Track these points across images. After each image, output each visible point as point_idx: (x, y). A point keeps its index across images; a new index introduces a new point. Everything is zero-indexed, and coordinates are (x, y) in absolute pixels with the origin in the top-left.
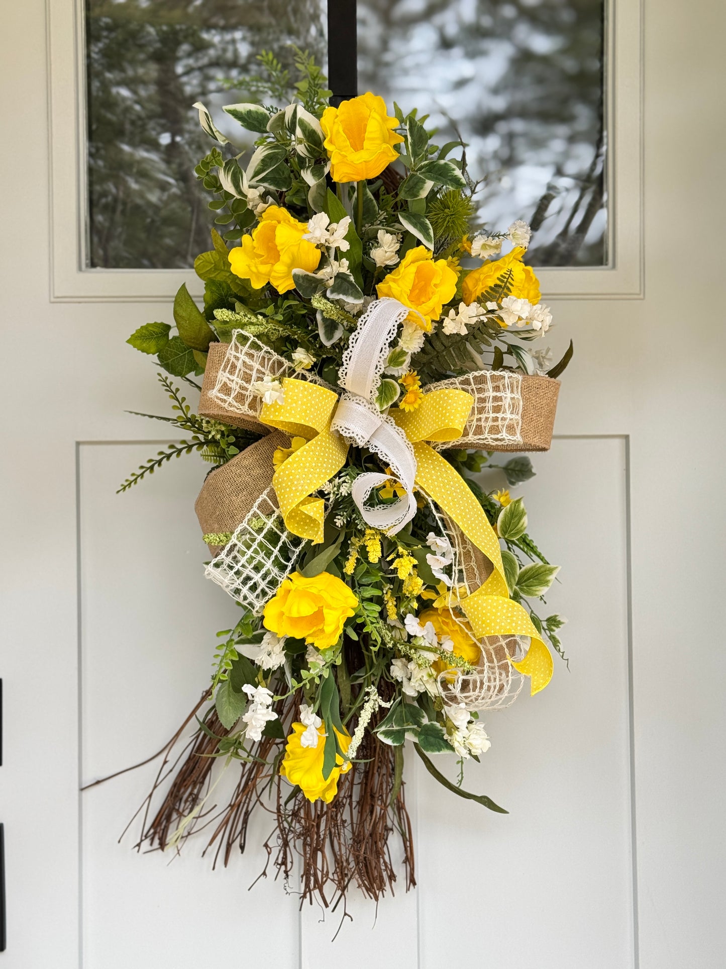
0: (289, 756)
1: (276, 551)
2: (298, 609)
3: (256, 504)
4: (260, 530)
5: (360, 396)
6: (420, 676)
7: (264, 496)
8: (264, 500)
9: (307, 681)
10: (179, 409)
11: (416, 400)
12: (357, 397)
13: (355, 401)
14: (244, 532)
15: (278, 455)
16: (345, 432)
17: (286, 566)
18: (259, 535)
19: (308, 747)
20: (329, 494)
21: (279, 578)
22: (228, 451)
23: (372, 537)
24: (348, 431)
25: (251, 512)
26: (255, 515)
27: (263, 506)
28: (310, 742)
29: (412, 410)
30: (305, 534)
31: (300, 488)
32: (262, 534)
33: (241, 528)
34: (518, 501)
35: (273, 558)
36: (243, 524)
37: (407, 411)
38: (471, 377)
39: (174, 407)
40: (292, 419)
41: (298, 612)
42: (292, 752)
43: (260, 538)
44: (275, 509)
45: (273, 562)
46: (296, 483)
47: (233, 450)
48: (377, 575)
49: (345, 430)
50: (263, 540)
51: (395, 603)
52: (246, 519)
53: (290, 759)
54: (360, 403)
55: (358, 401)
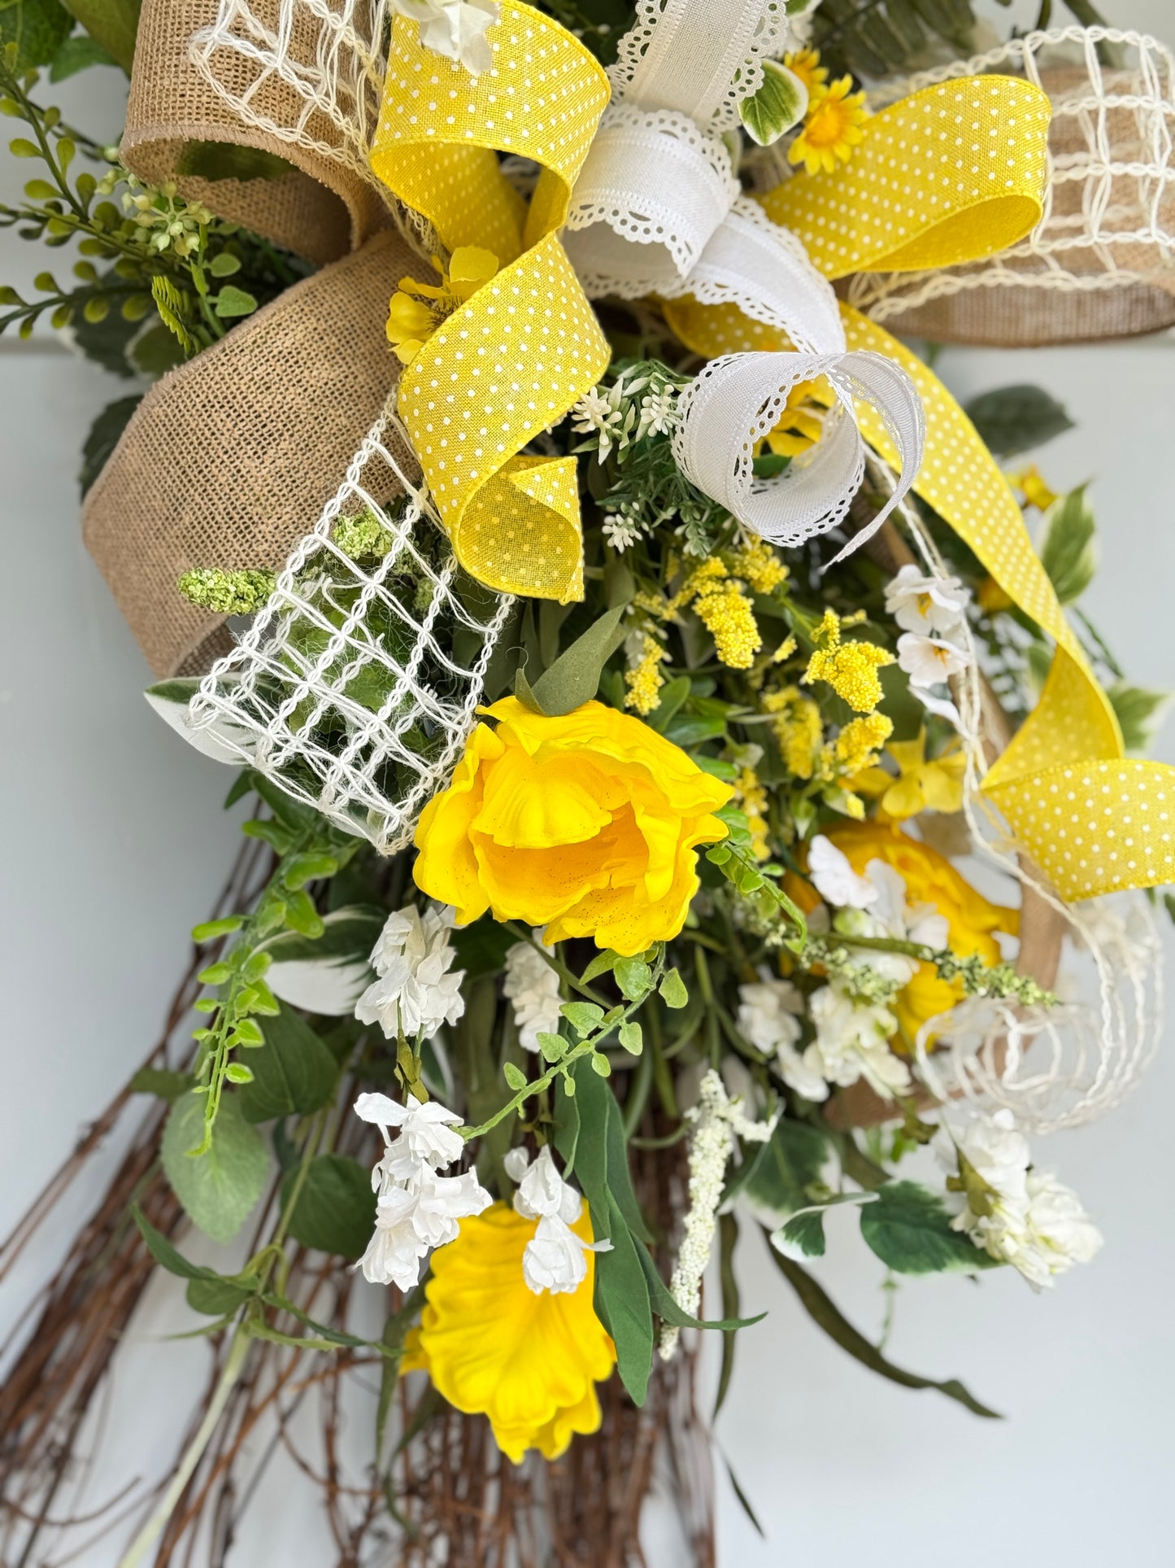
0: (434, 1318)
1: (425, 634)
2: (547, 818)
3: (355, 468)
4: (369, 563)
5: (671, 109)
6: (848, 1035)
7: (372, 444)
8: (377, 459)
9: (563, 1069)
10: (34, 152)
11: (841, 132)
12: (663, 113)
13: (656, 126)
14: (319, 561)
15: (402, 309)
16: (634, 229)
17: (465, 685)
18: (369, 573)
19: (546, 1291)
20: (595, 434)
21: (446, 723)
22: (213, 306)
23: (719, 588)
24: (642, 225)
25: (340, 498)
26: (353, 506)
27: (376, 475)
28: (558, 1275)
29: (830, 167)
30: (503, 579)
31: (510, 407)
32: (381, 574)
33: (310, 551)
34: (1078, 493)
35: (417, 656)
36: (316, 535)
37: (812, 169)
38: (1028, 52)
39: (19, 145)
40: (507, 141)
41: (549, 831)
42: (447, 1305)
43: (373, 586)
44: (411, 490)
45: (422, 669)
46: (494, 389)
47: (231, 302)
48: (710, 718)
49: (632, 221)
50: (385, 594)
51: (765, 807)
52: (326, 519)
53: (439, 1326)
54: (677, 130)
55: (667, 126)
